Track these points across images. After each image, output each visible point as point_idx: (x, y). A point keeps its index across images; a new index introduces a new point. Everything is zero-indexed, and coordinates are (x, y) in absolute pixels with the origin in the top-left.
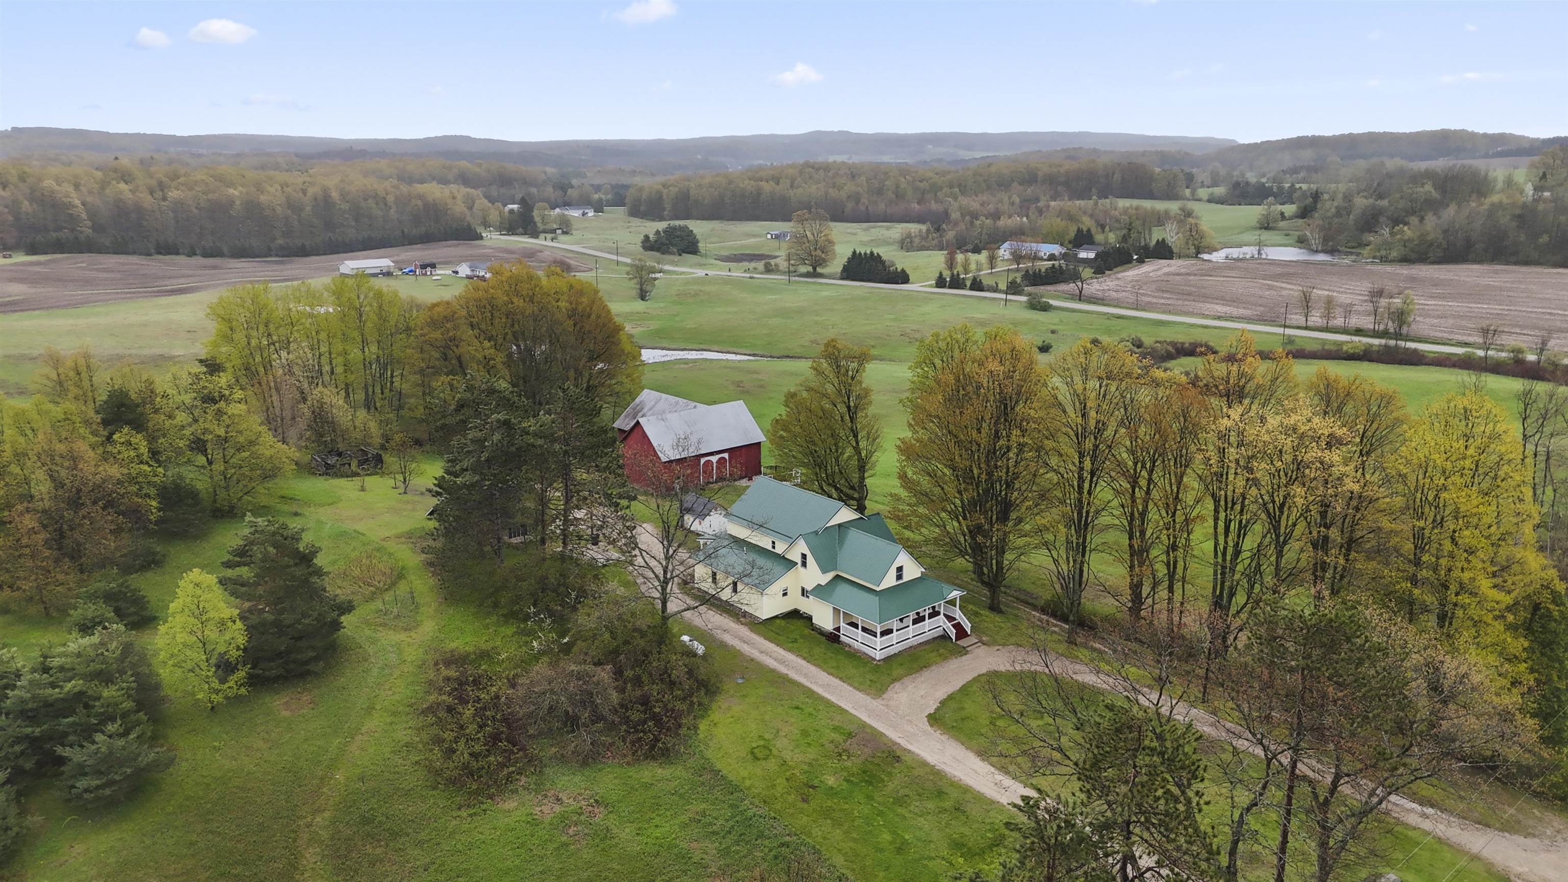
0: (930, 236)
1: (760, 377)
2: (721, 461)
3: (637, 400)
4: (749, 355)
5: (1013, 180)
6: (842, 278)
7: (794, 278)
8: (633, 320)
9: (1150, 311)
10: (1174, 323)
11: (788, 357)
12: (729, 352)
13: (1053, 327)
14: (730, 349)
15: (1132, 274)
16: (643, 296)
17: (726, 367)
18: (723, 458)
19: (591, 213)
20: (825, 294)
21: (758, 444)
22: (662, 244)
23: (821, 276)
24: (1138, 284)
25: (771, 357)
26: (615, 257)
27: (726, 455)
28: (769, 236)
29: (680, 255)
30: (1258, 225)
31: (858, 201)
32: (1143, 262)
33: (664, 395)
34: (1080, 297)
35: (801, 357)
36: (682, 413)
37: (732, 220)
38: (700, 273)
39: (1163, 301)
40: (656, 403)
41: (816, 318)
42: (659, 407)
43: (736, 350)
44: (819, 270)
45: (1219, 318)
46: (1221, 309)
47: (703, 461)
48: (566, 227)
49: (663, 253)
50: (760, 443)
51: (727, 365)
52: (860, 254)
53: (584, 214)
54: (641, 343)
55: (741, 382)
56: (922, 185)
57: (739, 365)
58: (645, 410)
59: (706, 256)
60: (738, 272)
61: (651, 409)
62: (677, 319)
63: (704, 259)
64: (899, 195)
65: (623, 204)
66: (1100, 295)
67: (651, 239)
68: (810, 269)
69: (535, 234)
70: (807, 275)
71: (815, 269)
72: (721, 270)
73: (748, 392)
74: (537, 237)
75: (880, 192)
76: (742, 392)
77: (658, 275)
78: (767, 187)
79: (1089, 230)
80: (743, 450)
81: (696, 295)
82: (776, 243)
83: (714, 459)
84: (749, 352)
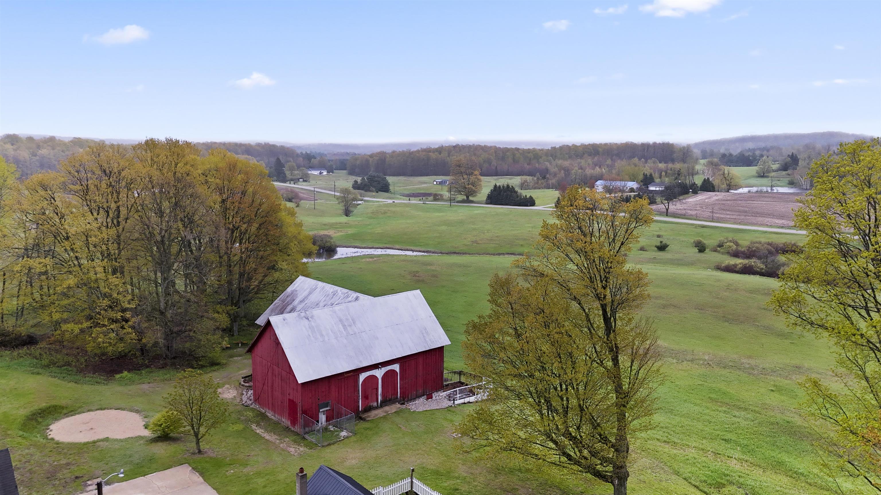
0: (540, 182)
1: (433, 268)
2: (389, 376)
3: (289, 289)
4: (423, 252)
5: (584, 154)
6: (487, 204)
7: (454, 204)
8: (337, 228)
9: (723, 223)
10: (749, 230)
11: (455, 253)
12: (408, 250)
13: (658, 233)
14: (408, 248)
15: (692, 200)
16: (347, 213)
17: (404, 261)
18: (393, 371)
19: (325, 173)
20: (476, 212)
21: (440, 350)
22: (365, 185)
23: (472, 202)
24: (702, 205)
25: (441, 253)
26: (333, 193)
27: (396, 367)
28: (435, 183)
29: (377, 192)
30: (757, 175)
31: (490, 164)
32: (697, 193)
33: (320, 284)
34: (667, 213)
35: (466, 253)
36: (337, 308)
37: (412, 176)
38: (390, 201)
39: (728, 217)
40: (310, 293)
41: (473, 226)
42: (313, 298)
43: (413, 248)
44: (471, 198)
45: (782, 227)
46: (780, 222)
47: (363, 376)
48: (306, 179)
49: (366, 191)
50: (442, 348)
51: (406, 260)
52: (500, 186)
53: (321, 173)
54: (338, 243)
55: (417, 272)
56: (529, 155)
57: (415, 258)
58: (296, 303)
59: (394, 193)
60: (414, 201)
61: (301, 302)
62: (370, 227)
63: (393, 195)
64: (515, 161)
65: (345, 169)
66: (680, 212)
67: (359, 183)
68: (465, 197)
69: (284, 181)
70: (463, 201)
71: (468, 197)
72: (404, 200)
73: (423, 281)
74: (285, 183)
75: (503, 159)
76: (418, 281)
77: (359, 202)
78: (433, 156)
79: (651, 175)
80: (421, 360)
81: (385, 213)
82: (440, 187)
83: (379, 373)
84: (423, 249)
